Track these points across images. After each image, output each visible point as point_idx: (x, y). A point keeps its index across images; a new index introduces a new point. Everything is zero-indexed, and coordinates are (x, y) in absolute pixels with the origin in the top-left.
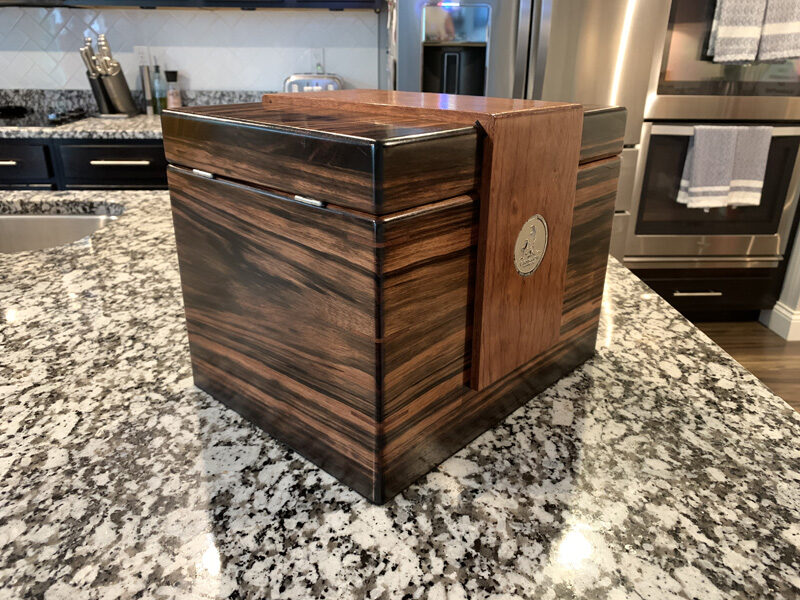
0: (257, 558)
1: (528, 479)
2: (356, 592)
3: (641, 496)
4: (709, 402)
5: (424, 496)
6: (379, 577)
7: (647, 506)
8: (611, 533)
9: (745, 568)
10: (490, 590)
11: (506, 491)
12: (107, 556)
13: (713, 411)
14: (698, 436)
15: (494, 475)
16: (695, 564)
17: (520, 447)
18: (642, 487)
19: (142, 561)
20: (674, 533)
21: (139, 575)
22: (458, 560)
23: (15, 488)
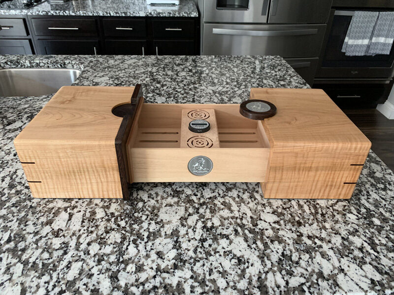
0: (196, 261)
1: (299, 224)
2: (239, 276)
3: (346, 232)
4: (372, 185)
5: (258, 232)
6: (247, 270)
7: (349, 236)
8: (336, 249)
9: (390, 265)
10: (291, 275)
11: (291, 230)
12: (136, 260)
13: (374, 189)
14: (368, 202)
15: (285, 222)
16: (370, 263)
17: (294, 208)
18: (347, 228)
19: (151, 262)
20: (361, 249)
21: (152, 268)
22: (276, 262)
23: (88, 228)
